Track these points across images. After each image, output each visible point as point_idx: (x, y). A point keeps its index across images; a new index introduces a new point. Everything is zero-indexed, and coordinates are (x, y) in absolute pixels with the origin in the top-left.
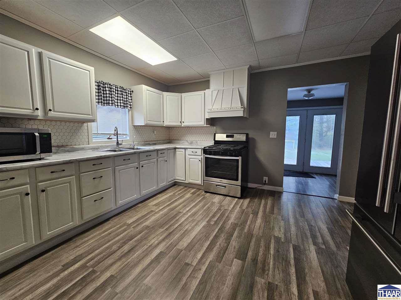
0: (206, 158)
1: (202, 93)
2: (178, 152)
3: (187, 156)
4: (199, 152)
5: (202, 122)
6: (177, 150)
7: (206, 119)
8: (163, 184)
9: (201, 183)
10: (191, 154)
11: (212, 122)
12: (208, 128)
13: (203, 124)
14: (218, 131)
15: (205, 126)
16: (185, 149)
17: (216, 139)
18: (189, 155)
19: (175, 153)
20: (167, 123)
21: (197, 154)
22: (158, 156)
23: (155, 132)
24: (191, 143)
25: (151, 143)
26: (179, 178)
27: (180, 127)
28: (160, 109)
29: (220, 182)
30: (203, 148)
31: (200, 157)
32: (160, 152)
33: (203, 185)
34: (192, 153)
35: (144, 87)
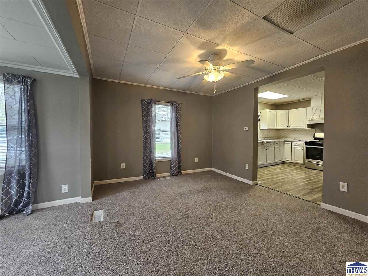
0: (307, 147)
1: (304, 109)
2: (286, 144)
3: (293, 147)
4: (302, 144)
5: (304, 126)
6: (285, 143)
7: (308, 124)
8: (277, 160)
9: (303, 163)
10: (295, 145)
11: (312, 126)
12: (309, 130)
13: (305, 127)
14: (317, 132)
15: (307, 128)
16: (291, 142)
17: (316, 137)
18: (294, 146)
19: (284, 144)
20: (279, 127)
21: (300, 145)
22: (275, 145)
23: (270, 132)
24: (295, 139)
25: (268, 138)
26: (286, 159)
27: (287, 130)
28: (275, 121)
29: (318, 162)
30: (305, 141)
31: (303, 147)
32: (276, 143)
33: (304, 164)
34: (297, 145)
35: (268, 110)
